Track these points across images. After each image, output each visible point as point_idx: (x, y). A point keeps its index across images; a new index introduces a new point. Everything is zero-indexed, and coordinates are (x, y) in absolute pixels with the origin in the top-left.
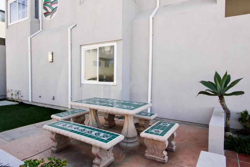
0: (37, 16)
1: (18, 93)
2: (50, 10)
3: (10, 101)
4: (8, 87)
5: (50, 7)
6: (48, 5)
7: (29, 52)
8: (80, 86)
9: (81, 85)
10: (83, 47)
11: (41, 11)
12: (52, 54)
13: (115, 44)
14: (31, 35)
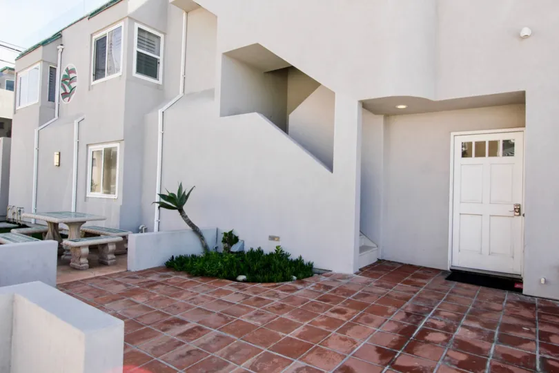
0: (51, 98)
1: (20, 211)
2: (68, 91)
3: (11, 223)
4: (11, 203)
5: (69, 85)
6: (66, 83)
7: (35, 151)
8: (85, 201)
9: (86, 198)
10: (90, 147)
11: (59, 90)
12: (59, 155)
13: (117, 145)
14: (40, 126)
